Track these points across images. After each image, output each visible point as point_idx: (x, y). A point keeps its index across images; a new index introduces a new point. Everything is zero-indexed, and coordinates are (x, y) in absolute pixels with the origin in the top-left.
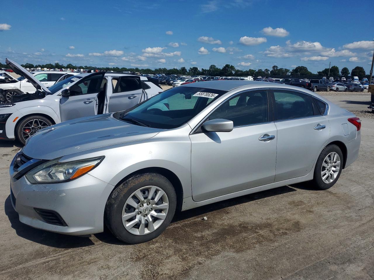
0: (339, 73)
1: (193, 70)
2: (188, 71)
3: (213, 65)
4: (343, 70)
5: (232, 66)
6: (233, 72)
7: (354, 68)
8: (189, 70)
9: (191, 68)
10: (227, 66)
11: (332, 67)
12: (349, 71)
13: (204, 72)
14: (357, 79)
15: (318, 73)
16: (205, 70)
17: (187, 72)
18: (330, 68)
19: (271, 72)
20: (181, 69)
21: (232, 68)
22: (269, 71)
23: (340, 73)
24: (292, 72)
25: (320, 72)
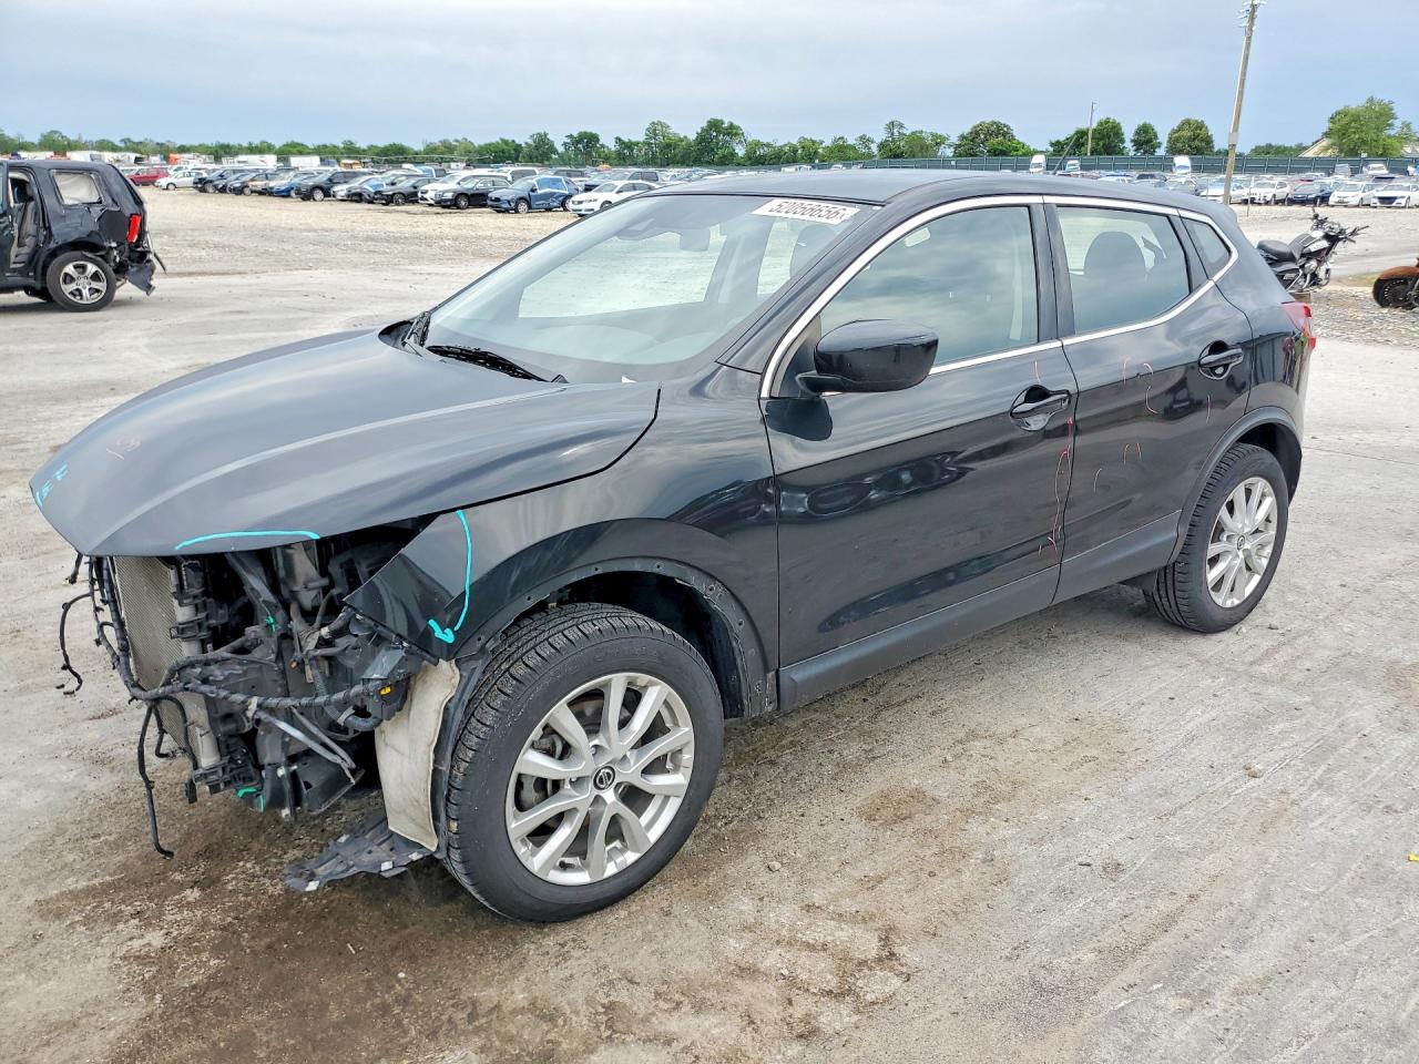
0: (1125, 145)
1: (578, 142)
2: (561, 149)
3: (659, 123)
4: (1138, 133)
5: (732, 126)
6: (740, 151)
7: (1175, 126)
8: (565, 144)
9: (571, 136)
10: (715, 125)
11: (1101, 124)
12: (1156, 137)
13: (625, 155)
14: (1186, 167)
15: (1052, 145)
16: (630, 146)
17: (556, 152)
18: (1094, 126)
19: (882, 146)
20: (530, 141)
21: (732, 131)
22: (873, 142)
23: (1128, 145)
24: (959, 146)
25: (1058, 142)
